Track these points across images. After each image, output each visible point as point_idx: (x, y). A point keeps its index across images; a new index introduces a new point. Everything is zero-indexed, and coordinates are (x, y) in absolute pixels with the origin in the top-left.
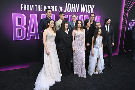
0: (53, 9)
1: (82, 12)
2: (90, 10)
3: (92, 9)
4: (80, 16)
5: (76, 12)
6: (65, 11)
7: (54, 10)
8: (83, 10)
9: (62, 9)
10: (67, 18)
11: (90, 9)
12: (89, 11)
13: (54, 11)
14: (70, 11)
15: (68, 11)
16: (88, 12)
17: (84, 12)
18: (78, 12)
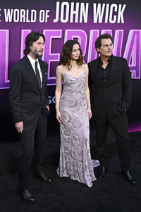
0: (26, 16)
1: (95, 21)
2: (115, 16)
3: (121, 14)
4: (92, 31)
5: (81, 21)
6: (56, 21)
7: (30, 19)
8: (98, 17)
9: (47, 16)
10: (60, 37)
11: (115, 13)
12: (113, 19)
13: (28, 21)
14: (66, 21)
15: (62, 21)
16: (111, 22)
17: (100, 21)
18: (86, 21)
